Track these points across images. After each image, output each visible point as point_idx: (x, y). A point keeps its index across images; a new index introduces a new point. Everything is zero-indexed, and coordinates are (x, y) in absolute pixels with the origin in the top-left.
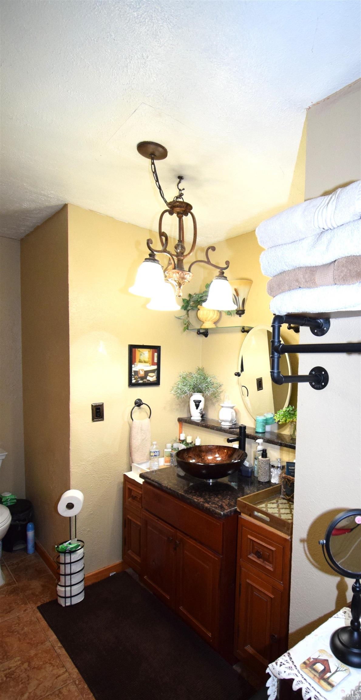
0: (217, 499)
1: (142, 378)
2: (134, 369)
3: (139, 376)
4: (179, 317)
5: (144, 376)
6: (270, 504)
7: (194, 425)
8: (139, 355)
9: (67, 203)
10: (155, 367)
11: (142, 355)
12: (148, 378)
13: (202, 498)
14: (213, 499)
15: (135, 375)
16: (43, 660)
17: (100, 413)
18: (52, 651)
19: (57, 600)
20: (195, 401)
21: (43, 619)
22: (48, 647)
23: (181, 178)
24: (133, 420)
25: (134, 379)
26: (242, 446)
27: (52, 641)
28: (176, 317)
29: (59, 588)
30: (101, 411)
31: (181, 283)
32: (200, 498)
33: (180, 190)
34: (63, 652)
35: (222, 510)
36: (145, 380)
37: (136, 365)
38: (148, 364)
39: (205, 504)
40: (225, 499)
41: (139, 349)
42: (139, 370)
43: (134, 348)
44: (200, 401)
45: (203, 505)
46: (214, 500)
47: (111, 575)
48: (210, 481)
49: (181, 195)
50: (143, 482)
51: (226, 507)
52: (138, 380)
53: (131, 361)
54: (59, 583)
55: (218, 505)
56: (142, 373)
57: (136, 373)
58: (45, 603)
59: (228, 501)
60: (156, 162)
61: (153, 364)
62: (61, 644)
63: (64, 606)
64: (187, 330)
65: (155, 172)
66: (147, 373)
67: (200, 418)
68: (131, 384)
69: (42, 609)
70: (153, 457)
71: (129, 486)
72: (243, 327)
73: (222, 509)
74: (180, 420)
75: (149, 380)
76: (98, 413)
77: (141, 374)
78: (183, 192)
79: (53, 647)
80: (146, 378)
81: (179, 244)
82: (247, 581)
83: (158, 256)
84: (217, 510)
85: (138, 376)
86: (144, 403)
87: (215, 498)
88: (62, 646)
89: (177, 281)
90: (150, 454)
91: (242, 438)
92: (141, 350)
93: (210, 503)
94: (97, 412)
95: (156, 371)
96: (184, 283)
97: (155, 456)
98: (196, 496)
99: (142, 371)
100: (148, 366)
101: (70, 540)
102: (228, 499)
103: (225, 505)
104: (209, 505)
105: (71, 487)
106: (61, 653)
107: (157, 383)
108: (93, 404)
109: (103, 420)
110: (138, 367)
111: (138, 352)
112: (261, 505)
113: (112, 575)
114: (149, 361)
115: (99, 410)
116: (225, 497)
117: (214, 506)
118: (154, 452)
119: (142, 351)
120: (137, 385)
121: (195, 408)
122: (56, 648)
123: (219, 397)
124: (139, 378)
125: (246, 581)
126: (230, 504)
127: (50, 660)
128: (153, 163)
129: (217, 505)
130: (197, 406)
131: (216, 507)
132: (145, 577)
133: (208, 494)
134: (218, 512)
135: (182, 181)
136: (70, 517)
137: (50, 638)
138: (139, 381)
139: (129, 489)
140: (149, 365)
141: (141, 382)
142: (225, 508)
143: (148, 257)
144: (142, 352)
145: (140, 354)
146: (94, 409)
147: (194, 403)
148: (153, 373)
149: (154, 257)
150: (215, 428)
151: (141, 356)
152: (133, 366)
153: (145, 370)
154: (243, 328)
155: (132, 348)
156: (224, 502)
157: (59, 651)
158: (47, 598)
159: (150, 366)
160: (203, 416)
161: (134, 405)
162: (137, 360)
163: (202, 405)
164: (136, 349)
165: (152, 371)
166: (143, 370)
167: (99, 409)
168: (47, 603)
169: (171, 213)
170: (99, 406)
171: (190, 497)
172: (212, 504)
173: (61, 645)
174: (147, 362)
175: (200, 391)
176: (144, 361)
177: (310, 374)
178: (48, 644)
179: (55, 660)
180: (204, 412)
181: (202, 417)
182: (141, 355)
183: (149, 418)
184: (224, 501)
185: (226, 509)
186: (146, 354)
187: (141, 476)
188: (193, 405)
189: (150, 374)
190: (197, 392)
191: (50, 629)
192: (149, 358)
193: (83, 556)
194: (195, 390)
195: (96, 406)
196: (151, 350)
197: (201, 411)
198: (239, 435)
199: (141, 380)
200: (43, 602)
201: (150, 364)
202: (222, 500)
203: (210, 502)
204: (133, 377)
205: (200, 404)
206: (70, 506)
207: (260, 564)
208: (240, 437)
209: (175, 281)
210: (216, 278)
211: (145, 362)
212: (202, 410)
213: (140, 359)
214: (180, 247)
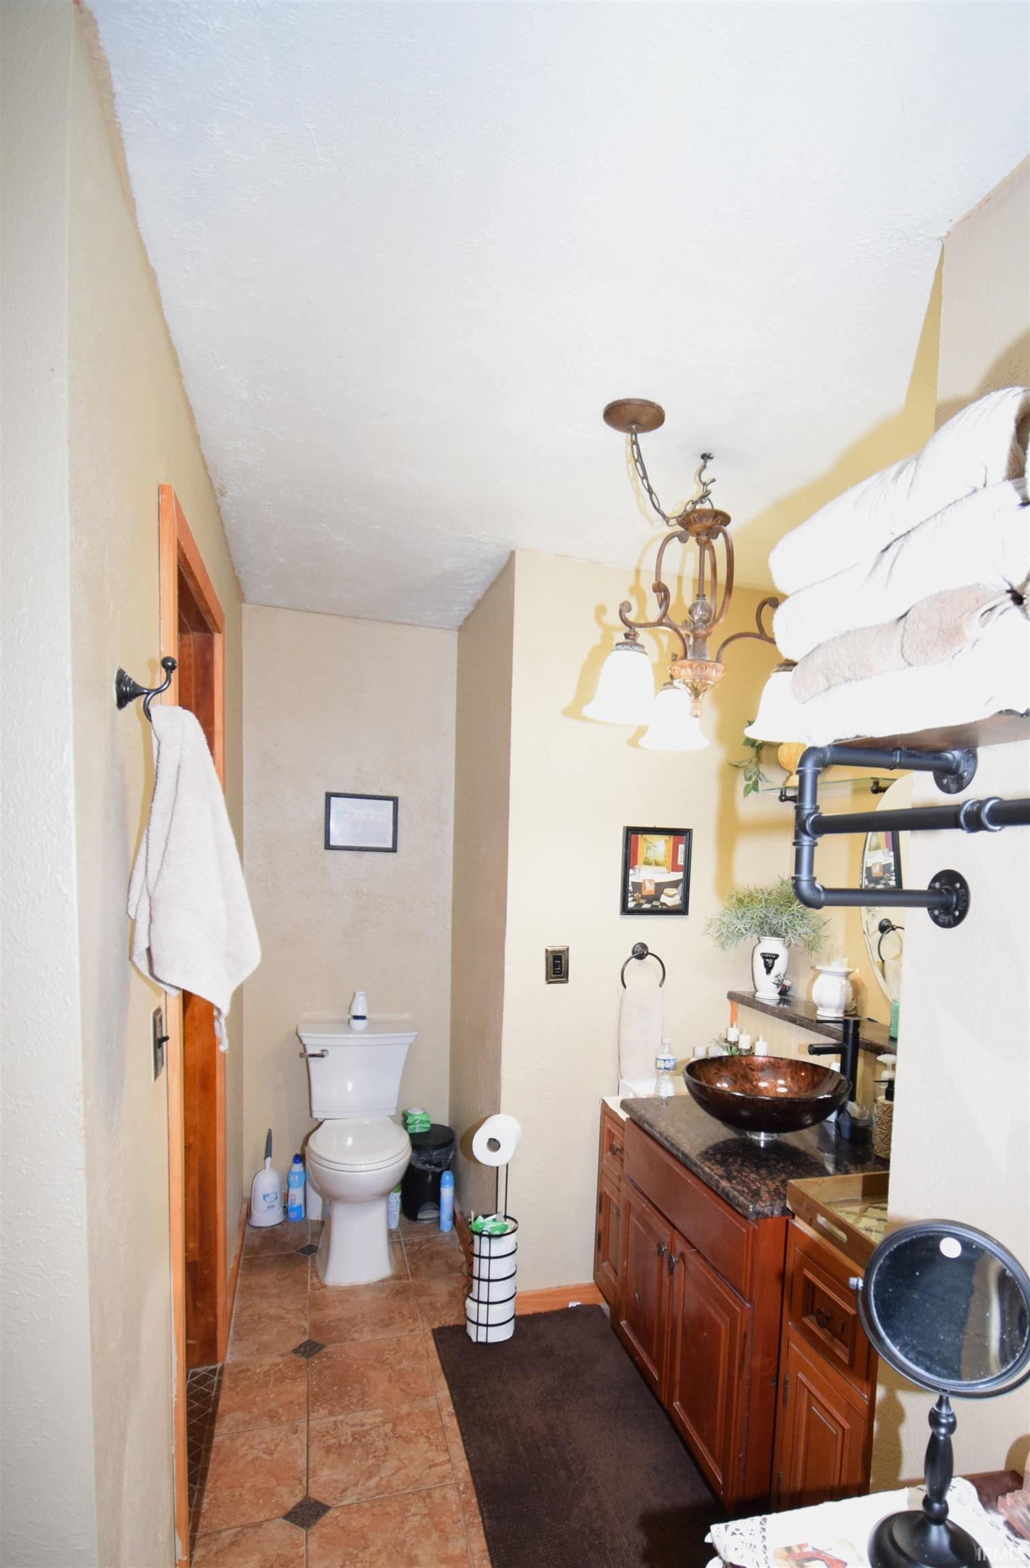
0: (755, 1176)
1: (649, 899)
2: (632, 879)
3: (644, 893)
4: (737, 764)
5: (653, 893)
6: (873, 1210)
7: (758, 1010)
8: (645, 848)
9: (514, 549)
10: (679, 875)
11: (650, 849)
12: (664, 899)
13: (723, 1169)
14: (744, 1174)
15: (634, 892)
16: (417, 1428)
17: (561, 968)
18: (436, 1417)
19: (465, 1326)
20: (765, 956)
21: (435, 1354)
22: (432, 1406)
23: (706, 457)
24: (625, 987)
25: (632, 901)
26: (849, 1068)
27: (440, 1399)
28: (730, 764)
29: (469, 1302)
30: (563, 962)
31: (699, 687)
32: (718, 1167)
33: (704, 484)
34: (452, 1423)
35: (752, 1200)
36: (655, 903)
37: (637, 870)
38: (664, 869)
39: (721, 1181)
40: (771, 1179)
41: (645, 836)
42: (645, 881)
43: (633, 833)
44: (777, 956)
45: (719, 1182)
46: (746, 1177)
47: (570, 1306)
48: (759, 1136)
49: (704, 497)
50: (627, 1119)
51: (767, 1195)
52: (642, 901)
53: (629, 861)
54: (471, 1295)
55: (749, 1189)
56: (649, 889)
57: (638, 887)
58: (446, 1325)
59: (779, 1184)
60: (642, 437)
61: (675, 868)
62: (455, 1408)
63: (474, 1340)
64: (753, 792)
65: (639, 459)
66: (660, 887)
67: (778, 997)
68: (625, 911)
69: (440, 1335)
70: (661, 1071)
71: (608, 1125)
72: (877, 780)
73: (755, 1197)
74: (732, 997)
75: (665, 904)
76: (558, 967)
77: (647, 889)
78: (709, 487)
79: (439, 1409)
80: (658, 899)
81: (698, 602)
82: (799, 1375)
83: (643, 636)
84: (742, 1199)
85: (640, 893)
86: (650, 951)
87: (750, 1173)
88: (454, 1414)
89: (690, 685)
90: (656, 1064)
91: (849, 1048)
92: (648, 837)
93: (734, 1182)
94: (555, 965)
95: (681, 885)
96: (705, 688)
97: (665, 1068)
98: (713, 1161)
99: (651, 884)
100: (663, 873)
101: (496, 1213)
102: (780, 1179)
103: (766, 1191)
104: (728, 1185)
105: (502, 1110)
106: (449, 1425)
107: (682, 910)
108: (548, 949)
109: (567, 981)
110: (644, 875)
111: (643, 841)
112: (849, 1206)
113: (572, 1307)
114: (666, 861)
115: (559, 962)
116: (775, 1176)
117: (740, 1187)
118: (665, 1061)
119: (651, 841)
120: (638, 911)
121: (765, 970)
122: (444, 1413)
123: (823, 950)
124: (643, 897)
125: (797, 1377)
126: (777, 1191)
127: (428, 1431)
128: (635, 443)
129: (747, 1188)
130: (769, 969)
131: (744, 1192)
132: (623, 1323)
133: (740, 1163)
134: (742, 1202)
135: (709, 463)
136: (497, 1167)
137: (438, 1392)
138: (642, 904)
139: (610, 1132)
140: (666, 871)
141: (646, 906)
142: (761, 1197)
143: (622, 639)
144: (651, 843)
145: (647, 846)
146: (551, 959)
147: (762, 960)
148: (675, 889)
149: (634, 640)
150: (798, 1021)
151: (649, 851)
152: (631, 871)
153: (656, 882)
154: (876, 783)
155: (632, 833)
156: (766, 1185)
157: (446, 1420)
158: (453, 1318)
159: (668, 873)
160: (784, 991)
161: (631, 954)
162: (640, 859)
163: (779, 966)
164: (640, 836)
165: (674, 884)
166: (652, 880)
167: (560, 958)
168: (449, 1328)
169: (683, 539)
170: (559, 952)
171: (699, 1160)
172: (738, 1184)
173: (453, 1411)
174: (661, 863)
175: (776, 934)
176: (655, 861)
177: (930, 887)
178: (432, 1401)
179: (436, 1435)
180: (787, 983)
181: (781, 993)
182: (648, 848)
183: (661, 986)
184: (768, 1182)
185: (764, 1199)
186: (659, 847)
187: (624, 1105)
188: (759, 963)
189: (667, 891)
190: (772, 936)
191: (443, 1376)
192: (665, 856)
193: (514, 1250)
194: (766, 928)
195: (553, 952)
196: (672, 837)
197: (779, 980)
198: (842, 1039)
199: (646, 903)
200: (443, 1322)
201: (667, 868)
202: (764, 1179)
203: (735, 1178)
204: (629, 895)
205: (776, 962)
206: (494, 1145)
207: (823, 1342)
208: (844, 1044)
209: (686, 684)
210: (777, 668)
211: (657, 864)
212: (779, 978)
213: (646, 858)
214: (699, 608)
